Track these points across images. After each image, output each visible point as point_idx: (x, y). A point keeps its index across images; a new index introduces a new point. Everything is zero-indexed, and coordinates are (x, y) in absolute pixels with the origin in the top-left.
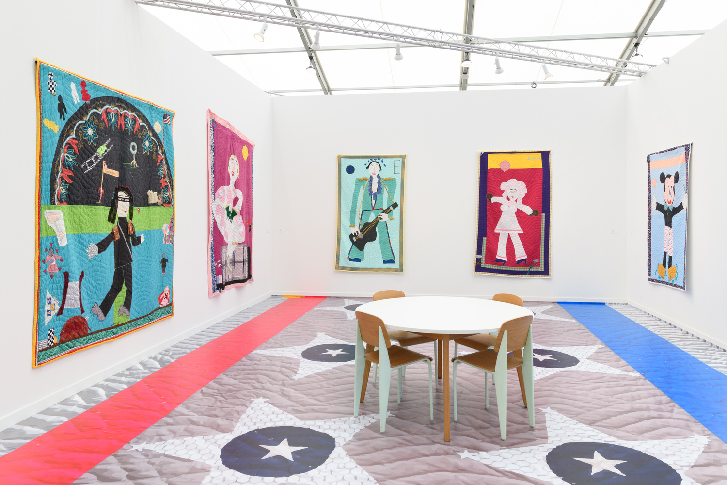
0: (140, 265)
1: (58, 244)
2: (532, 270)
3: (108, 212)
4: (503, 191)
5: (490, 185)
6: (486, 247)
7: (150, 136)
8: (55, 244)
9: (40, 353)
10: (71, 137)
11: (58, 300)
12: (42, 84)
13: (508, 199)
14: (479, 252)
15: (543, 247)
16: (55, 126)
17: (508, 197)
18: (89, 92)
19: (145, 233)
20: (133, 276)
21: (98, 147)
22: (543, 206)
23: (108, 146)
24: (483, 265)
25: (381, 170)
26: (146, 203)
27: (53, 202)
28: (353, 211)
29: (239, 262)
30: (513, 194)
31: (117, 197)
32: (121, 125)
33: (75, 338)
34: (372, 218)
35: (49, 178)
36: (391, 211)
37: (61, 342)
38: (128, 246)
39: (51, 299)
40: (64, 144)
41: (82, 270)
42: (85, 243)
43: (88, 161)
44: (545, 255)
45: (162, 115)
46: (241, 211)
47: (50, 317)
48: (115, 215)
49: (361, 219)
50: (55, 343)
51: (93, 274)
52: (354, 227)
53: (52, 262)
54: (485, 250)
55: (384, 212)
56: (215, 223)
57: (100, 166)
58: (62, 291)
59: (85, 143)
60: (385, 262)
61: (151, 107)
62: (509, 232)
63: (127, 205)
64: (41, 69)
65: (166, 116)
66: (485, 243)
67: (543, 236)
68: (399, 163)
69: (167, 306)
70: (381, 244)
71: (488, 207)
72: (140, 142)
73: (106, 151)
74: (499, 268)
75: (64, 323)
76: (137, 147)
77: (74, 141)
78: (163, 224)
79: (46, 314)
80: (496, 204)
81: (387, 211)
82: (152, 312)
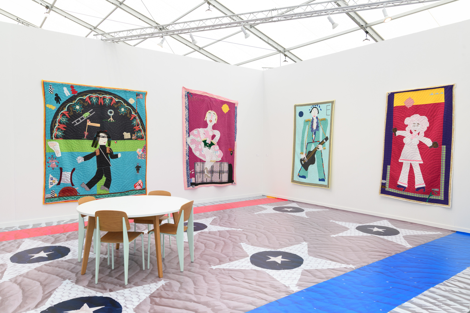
0: (118, 168)
1: (56, 156)
2: (432, 197)
3: (92, 143)
4: (407, 125)
5: (395, 121)
6: (390, 174)
7: (125, 106)
8: (54, 156)
9: (46, 199)
10: (64, 111)
11: (57, 179)
12: (46, 90)
13: (411, 132)
14: (384, 177)
15: (444, 177)
16: (54, 107)
17: (411, 130)
18: (76, 90)
19: (122, 153)
20: (111, 173)
21: (83, 114)
22: (443, 138)
23: (91, 113)
24: (387, 188)
25: (318, 113)
26: (122, 138)
27: (52, 138)
28: (302, 144)
29: (216, 172)
30: (416, 128)
31: (99, 136)
32: (101, 102)
33: (68, 196)
34: (312, 148)
35: (50, 129)
36: (324, 143)
37: (59, 196)
38: (106, 158)
39: (52, 178)
40: (60, 114)
41: (74, 167)
42: (75, 156)
43: (77, 120)
44: (445, 185)
45: (135, 94)
46: (218, 143)
47: (52, 186)
48: (97, 144)
49: (306, 148)
50: (56, 196)
51: (81, 170)
52: (302, 154)
53: (53, 163)
54: (389, 177)
55: (320, 144)
56: (190, 149)
57: (85, 122)
58: (60, 176)
59: (74, 113)
60: (320, 180)
61: (125, 91)
62: (411, 162)
63: (106, 140)
64: (45, 84)
65: (138, 95)
66: (389, 171)
67: (444, 167)
68: (330, 107)
69: (140, 190)
70: (318, 166)
71: (393, 140)
72: (116, 110)
73: (89, 115)
74: (400, 193)
75: (61, 189)
76: (114, 112)
77: (66, 112)
78: (137, 149)
79: (50, 184)
80: (399, 137)
81: (322, 143)
82: (128, 191)
